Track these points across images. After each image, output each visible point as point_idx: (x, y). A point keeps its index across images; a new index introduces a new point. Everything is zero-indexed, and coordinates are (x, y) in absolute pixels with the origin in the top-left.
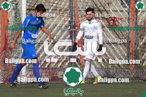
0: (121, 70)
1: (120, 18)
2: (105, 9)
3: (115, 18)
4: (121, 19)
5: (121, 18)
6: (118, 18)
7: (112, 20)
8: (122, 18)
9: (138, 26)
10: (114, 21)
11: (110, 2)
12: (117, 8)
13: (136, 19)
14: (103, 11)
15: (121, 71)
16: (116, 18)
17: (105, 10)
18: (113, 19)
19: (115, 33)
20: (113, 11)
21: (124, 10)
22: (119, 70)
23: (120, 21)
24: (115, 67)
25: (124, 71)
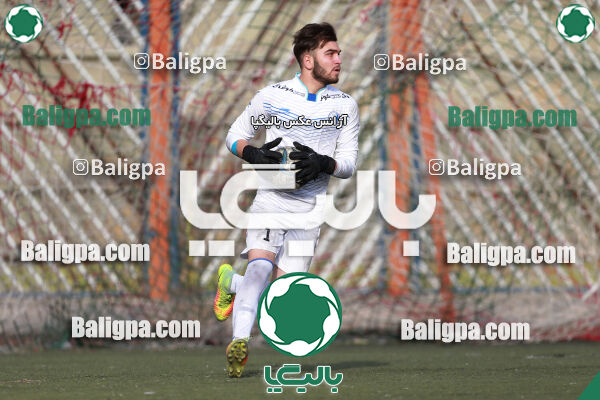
0: (113, 300)
1: (108, 85)
2: (46, 49)
3: (86, 86)
4: (112, 91)
5: (112, 89)
6: (101, 87)
7: (76, 95)
8: (115, 85)
9: (181, 117)
10: (83, 98)
11: (67, 22)
12: (95, 46)
13: (175, 91)
14: (39, 58)
15: (113, 305)
16: (92, 87)
17: (48, 56)
18: (81, 90)
19: (88, 150)
20: (78, 57)
21: (125, 52)
22: (106, 300)
23: (106, 99)
24: (87, 290)
25: (126, 306)
